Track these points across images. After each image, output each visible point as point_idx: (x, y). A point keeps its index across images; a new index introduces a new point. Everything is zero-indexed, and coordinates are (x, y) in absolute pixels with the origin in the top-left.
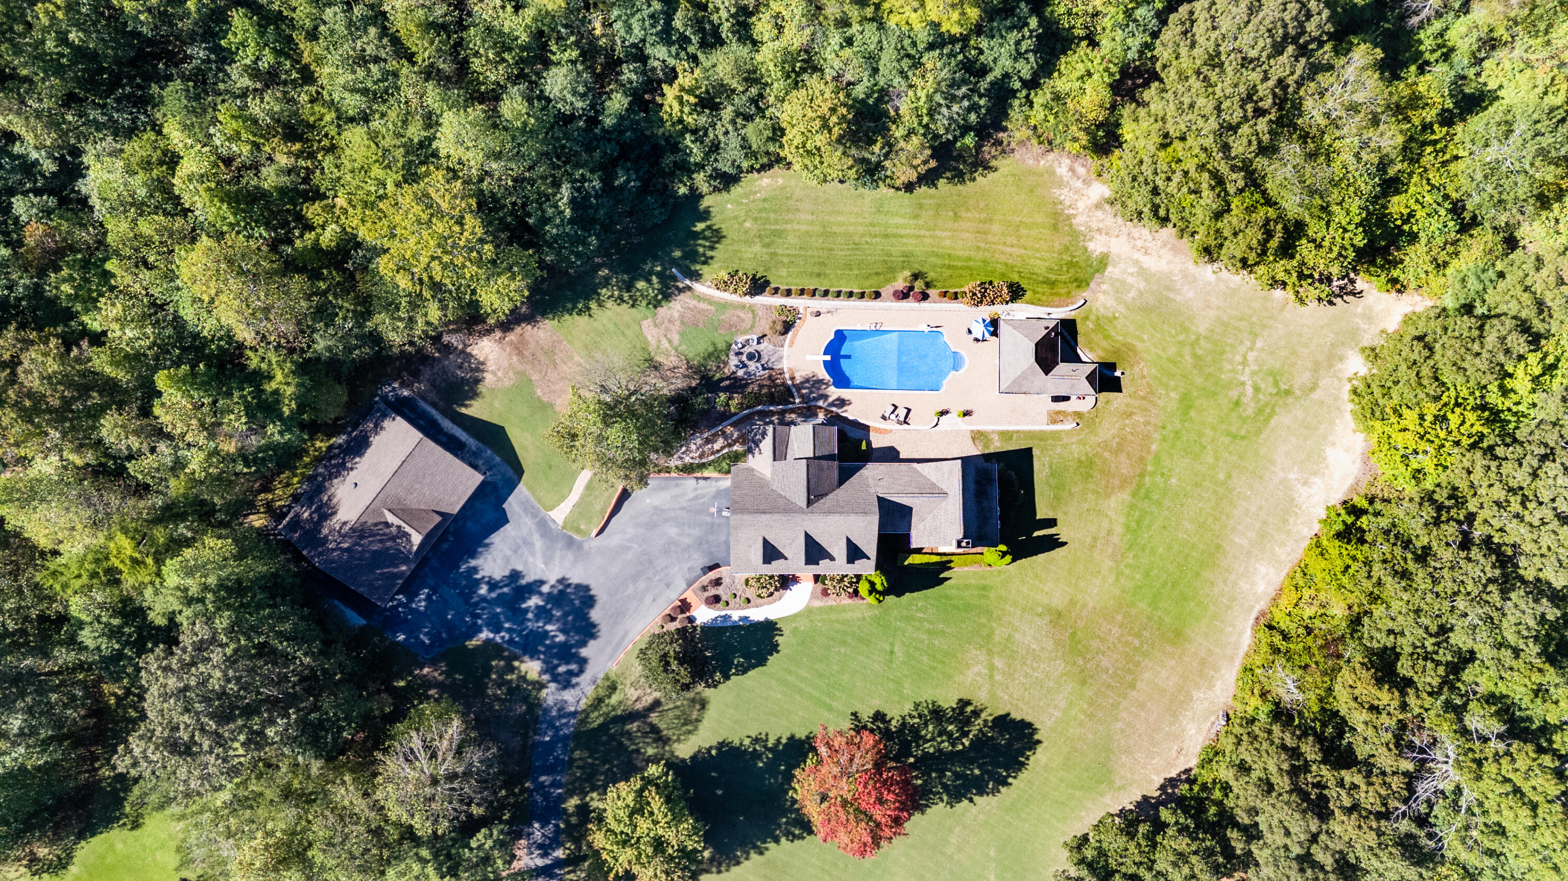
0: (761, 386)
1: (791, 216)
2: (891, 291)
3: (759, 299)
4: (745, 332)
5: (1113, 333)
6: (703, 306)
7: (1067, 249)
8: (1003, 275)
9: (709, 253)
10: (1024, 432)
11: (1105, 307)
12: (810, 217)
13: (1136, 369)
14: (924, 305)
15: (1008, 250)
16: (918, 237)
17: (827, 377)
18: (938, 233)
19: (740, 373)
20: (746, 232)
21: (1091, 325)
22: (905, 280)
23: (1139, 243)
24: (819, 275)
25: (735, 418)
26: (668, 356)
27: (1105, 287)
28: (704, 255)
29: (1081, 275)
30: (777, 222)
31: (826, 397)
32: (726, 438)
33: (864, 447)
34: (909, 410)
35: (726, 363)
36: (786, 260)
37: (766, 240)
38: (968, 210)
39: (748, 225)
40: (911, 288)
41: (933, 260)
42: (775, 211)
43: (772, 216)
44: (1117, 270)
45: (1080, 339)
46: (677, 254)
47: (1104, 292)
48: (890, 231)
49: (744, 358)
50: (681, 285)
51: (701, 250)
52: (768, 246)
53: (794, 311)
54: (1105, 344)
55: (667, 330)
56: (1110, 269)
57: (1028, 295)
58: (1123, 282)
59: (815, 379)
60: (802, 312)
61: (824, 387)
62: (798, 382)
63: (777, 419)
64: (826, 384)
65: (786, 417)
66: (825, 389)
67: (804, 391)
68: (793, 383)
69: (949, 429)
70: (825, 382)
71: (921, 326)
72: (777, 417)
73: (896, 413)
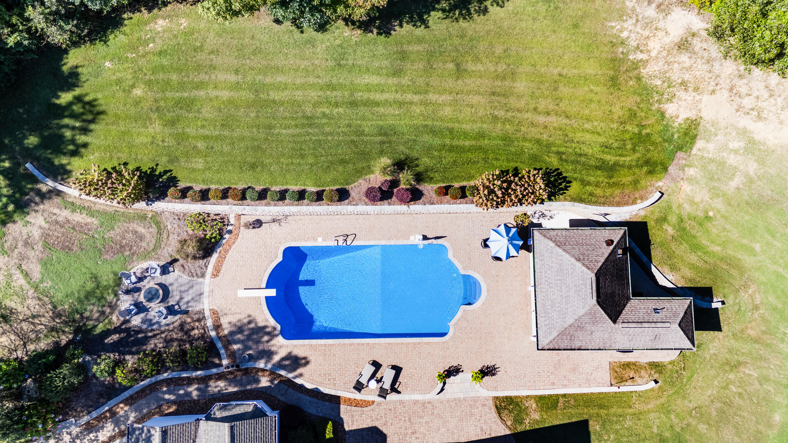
0: (168, 342)
1: (203, 77)
2: (364, 189)
3: (159, 206)
4: (146, 256)
5: (704, 242)
6: (78, 218)
7: (633, 115)
8: (534, 158)
9: (82, 139)
10: (574, 396)
11: (692, 202)
12: (233, 78)
13: (744, 296)
14: (416, 207)
15: (542, 119)
16: (401, 104)
17: (272, 322)
18: (432, 97)
19: (136, 321)
20: (137, 103)
21: (671, 231)
22: (384, 170)
23: (747, 102)
24: (253, 166)
25: (126, 394)
26: (24, 299)
27: (691, 172)
28: (73, 141)
29: (655, 155)
30: (182, 86)
31: (269, 354)
32: (117, 423)
33: (329, 434)
34: (398, 370)
35: (113, 307)
36: (201, 145)
37: (169, 116)
38: (477, 59)
39: (138, 92)
40: (394, 183)
41: (427, 138)
42: (179, 70)
43: (174, 77)
44: (711, 146)
45: (656, 253)
46: (32, 140)
47: (690, 180)
48: (359, 95)
49: (142, 298)
50: (44, 188)
51: (68, 134)
52: (172, 123)
53: (223, 220)
54: (693, 258)
55: (22, 257)
56: (700, 144)
57: (575, 188)
58: (721, 164)
59: (252, 326)
60: (232, 221)
61: (266, 338)
62: (226, 332)
63: (197, 389)
64: (268, 334)
65: (207, 386)
66: (268, 342)
67: (236, 347)
68: (218, 333)
69: (461, 396)
70: (268, 330)
71: (412, 238)
72: (196, 386)
73: (378, 375)
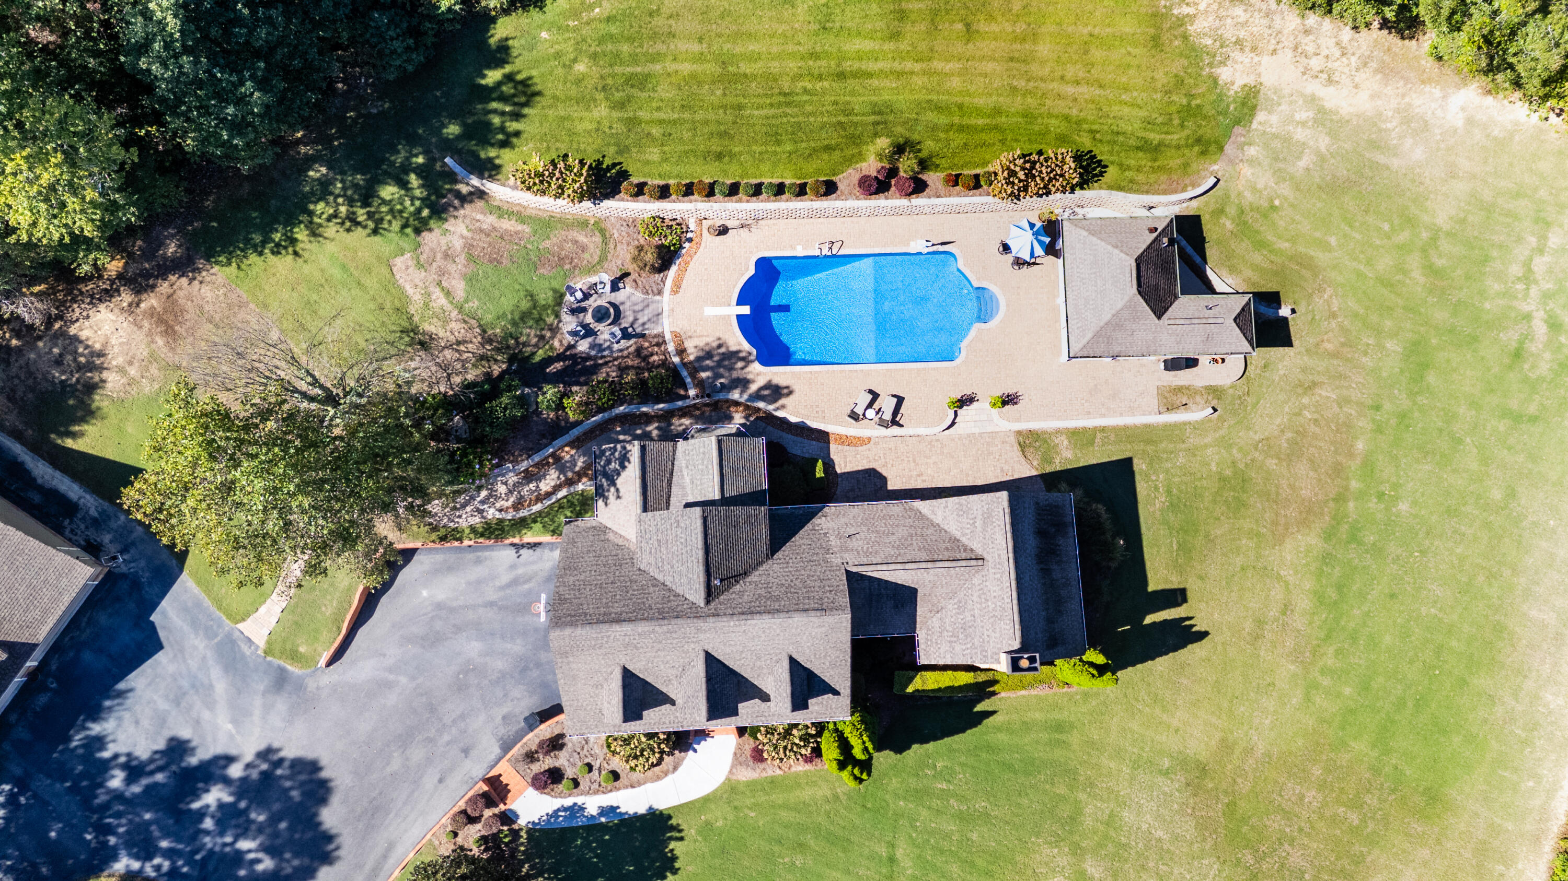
0: (623, 370)
1: (660, 47)
2: (856, 177)
3: (609, 205)
4: (591, 269)
5: (1270, 237)
6: (507, 225)
7: (1180, 82)
8: (1062, 139)
9: (513, 126)
10: (1116, 429)
11: (1254, 189)
12: (696, 48)
13: (1318, 302)
14: (918, 201)
15: (1070, 90)
16: (899, 74)
17: (746, 346)
18: (937, 65)
19: (583, 346)
20: (579, 81)
21: (1229, 225)
22: (880, 156)
23: (1316, 63)
24: (719, 156)
25: (575, 432)
26: (446, 321)
27: (1252, 151)
28: (502, 129)
29: (1207, 131)
30: (634, 59)
31: (744, 383)
32: (562, 470)
33: (819, 473)
34: (900, 400)
35: (555, 330)
36: (656, 131)
37: (618, 95)
38: (991, 18)
39: (581, 67)
40: (893, 172)
41: (931, 117)
42: (630, 39)
43: (625, 48)
44: (1274, 119)
45: (1211, 252)
46: (453, 130)
47: (1252, 162)
48: (847, 65)
49: (589, 319)
50: (464, 189)
51: (496, 120)
52: (621, 105)
53: (679, 227)
54: (1257, 258)
55: (442, 272)
56: (1261, 116)
57: (1112, 172)
58: (1287, 140)
59: (723, 350)
60: (692, 227)
61: (740, 364)
62: (692, 358)
63: (657, 428)
64: (743, 359)
65: (670, 424)
66: (742, 368)
67: (704, 375)
68: (682, 360)
69: (976, 431)
70: (741, 355)
71: (912, 244)
72: (656, 425)
73: (876, 406)
